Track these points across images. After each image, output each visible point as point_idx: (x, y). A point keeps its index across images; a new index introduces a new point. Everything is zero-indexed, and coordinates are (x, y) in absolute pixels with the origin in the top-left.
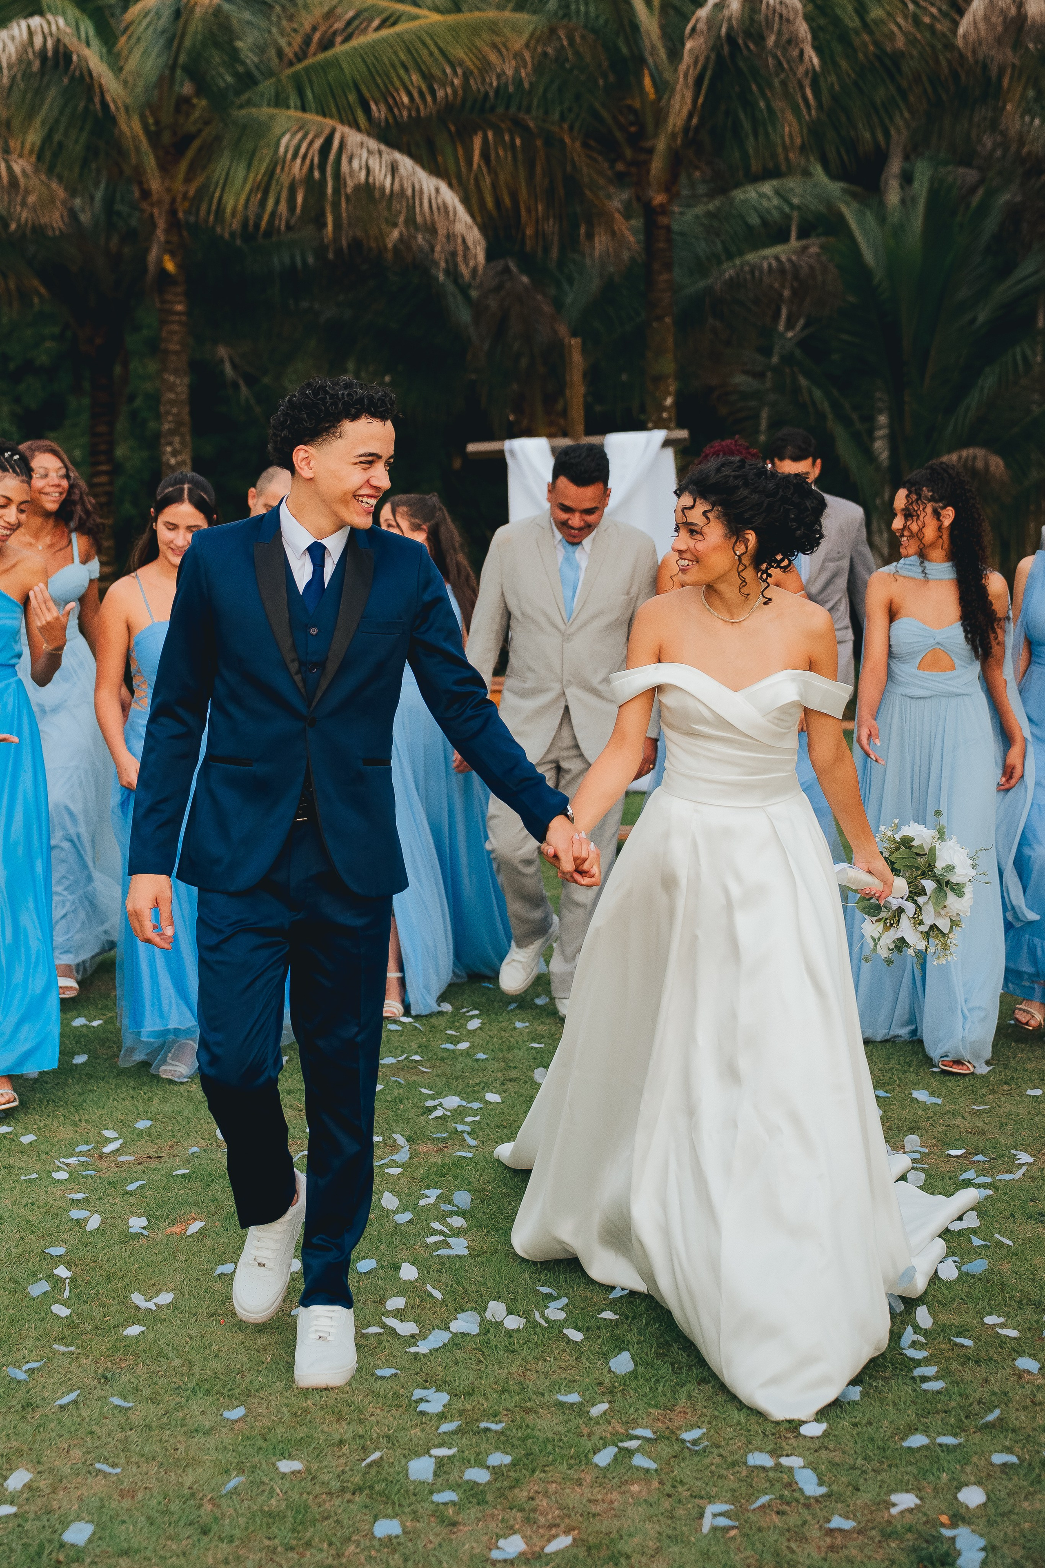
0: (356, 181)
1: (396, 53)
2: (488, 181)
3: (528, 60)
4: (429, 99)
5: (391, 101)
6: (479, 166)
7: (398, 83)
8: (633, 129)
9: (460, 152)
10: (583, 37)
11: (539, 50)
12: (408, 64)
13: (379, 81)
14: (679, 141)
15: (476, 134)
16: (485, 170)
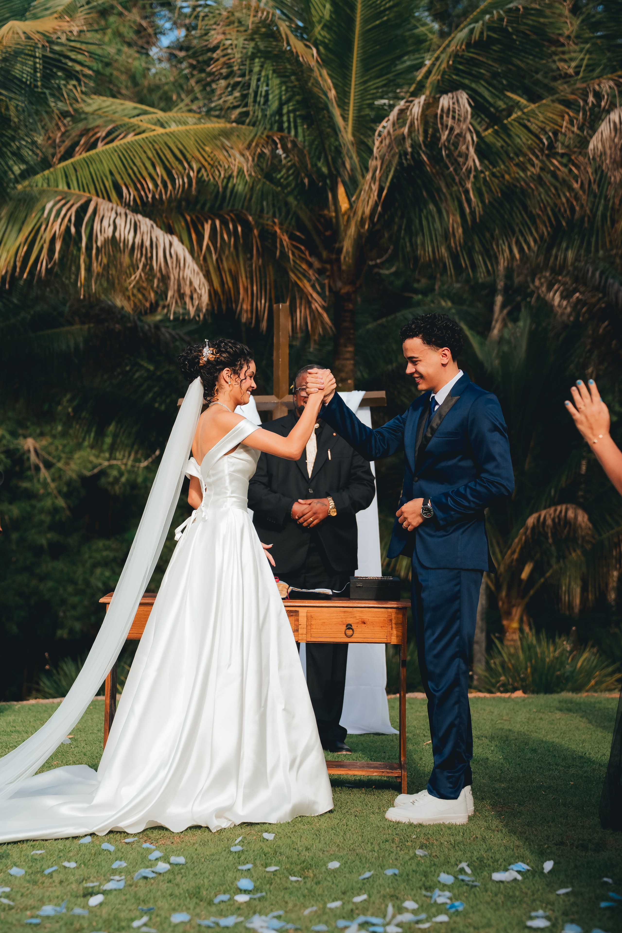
0: (106, 236)
1: (145, 152)
2: (214, 257)
3: (250, 158)
4: (170, 187)
5: (139, 186)
6: (208, 246)
7: (145, 174)
8: (328, 233)
9: (194, 236)
10: (294, 143)
11: (259, 150)
12: (153, 159)
13: (130, 172)
14: (366, 227)
15: (207, 222)
16: (212, 249)
